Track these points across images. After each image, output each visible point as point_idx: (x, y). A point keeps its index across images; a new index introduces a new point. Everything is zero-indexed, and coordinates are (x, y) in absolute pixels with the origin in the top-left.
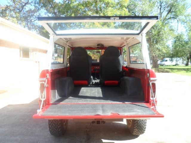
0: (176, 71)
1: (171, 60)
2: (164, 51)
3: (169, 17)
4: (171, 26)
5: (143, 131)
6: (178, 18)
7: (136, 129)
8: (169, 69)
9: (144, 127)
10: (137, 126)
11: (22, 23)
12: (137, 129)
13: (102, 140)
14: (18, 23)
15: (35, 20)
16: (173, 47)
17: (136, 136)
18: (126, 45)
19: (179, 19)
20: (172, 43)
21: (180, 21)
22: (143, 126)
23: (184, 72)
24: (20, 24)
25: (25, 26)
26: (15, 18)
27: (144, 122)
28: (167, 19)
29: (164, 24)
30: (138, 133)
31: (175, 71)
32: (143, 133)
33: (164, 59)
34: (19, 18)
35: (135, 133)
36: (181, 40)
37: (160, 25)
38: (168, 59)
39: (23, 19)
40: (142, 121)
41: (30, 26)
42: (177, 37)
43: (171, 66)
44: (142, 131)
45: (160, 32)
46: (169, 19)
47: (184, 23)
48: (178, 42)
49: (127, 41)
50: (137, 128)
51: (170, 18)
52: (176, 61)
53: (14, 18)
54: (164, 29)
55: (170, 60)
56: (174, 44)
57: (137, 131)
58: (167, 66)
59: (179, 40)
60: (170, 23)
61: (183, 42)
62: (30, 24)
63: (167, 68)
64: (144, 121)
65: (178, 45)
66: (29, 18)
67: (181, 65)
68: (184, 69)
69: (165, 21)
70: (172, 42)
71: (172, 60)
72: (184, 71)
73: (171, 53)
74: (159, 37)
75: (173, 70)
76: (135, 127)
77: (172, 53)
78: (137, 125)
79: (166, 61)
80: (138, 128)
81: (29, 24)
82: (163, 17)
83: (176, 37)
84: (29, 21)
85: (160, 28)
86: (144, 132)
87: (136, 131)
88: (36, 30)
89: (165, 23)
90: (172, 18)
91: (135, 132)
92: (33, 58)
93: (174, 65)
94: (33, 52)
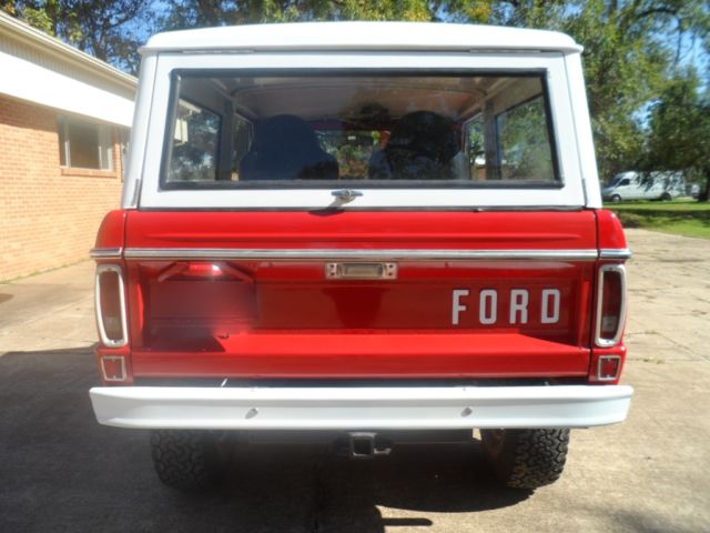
0: (666, 223)
1: (644, 182)
2: (623, 143)
3: (646, 8)
4: (653, 45)
5: (551, 472)
6: (682, 10)
7: (524, 468)
8: (639, 212)
9: (559, 459)
10: (527, 455)
11: (69, 31)
12: (529, 466)
13: (381, 508)
14: (53, 28)
15: (121, 21)
16: (654, 127)
17: (522, 494)
18: (483, 107)
19: (686, 16)
20: (649, 113)
21: (690, 23)
22: (552, 455)
23: (696, 225)
24: (62, 36)
25: (83, 41)
26: (42, 10)
27: (558, 438)
28: (639, 16)
29: (625, 37)
30: (529, 481)
31: (660, 220)
32: (552, 479)
33: (618, 176)
34: (59, 10)
35: (519, 482)
36: (685, 100)
37: (609, 39)
38: (630, 175)
39: (74, 14)
40: (551, 434)
41: (103, 43)
42: (673, 88)
43: (641, 203)
44: (546, 474)
45: (609, 67)
46: (645, 14)
47: (703, 32)
48: (678, 110)
49: (488, 90)
50: (526, 461)
51: (651, 11)
52: (667, 182)
53: (38, 9)
54: (625, 56)
55: (638, 179)
56: (657, 116)
57: (527, 475)
58: (628, 201)
59: (678, 101)
60: (651, 33)
61: (694, 111)
62: (103, 34)
63: (628, 211)
64: (557, 434)
65: (674, 120)
66: (97, 12)
67: (681, 199)
68: (695, 215)
69: (630, 22)
70: (649, 109)
71: (647, 181)
72: (695, 221)
73: (648, 150)
74: (604, 86)
75: (651, 218)
76: (519, 458)
77: (651, 153)
78: (528, 451)
79: (626, 182)
80: (531, 462)
81: (98, 37)
82: (624, 8)
83: (665, 92)
84: (98, 22)
85: (609, 50)
86: (556, 478)
87: (522, 475)
88: (126, 58)
89: (629, 32)
90: (660, 10)
91: (520, 476)
92: (115, 169)
93: (652, 200)
94: (113, 145)
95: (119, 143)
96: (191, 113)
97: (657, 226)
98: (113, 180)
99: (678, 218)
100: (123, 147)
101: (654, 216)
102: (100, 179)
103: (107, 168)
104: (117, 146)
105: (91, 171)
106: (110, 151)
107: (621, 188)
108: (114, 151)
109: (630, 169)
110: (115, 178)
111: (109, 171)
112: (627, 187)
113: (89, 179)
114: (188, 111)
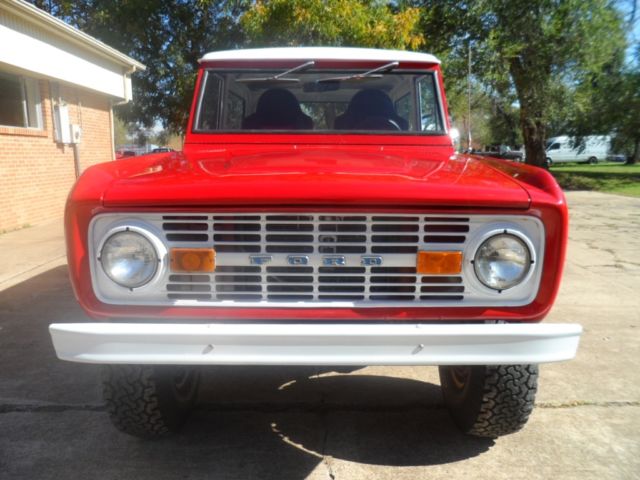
0: (617, 185)
1: (576, 145)
31: (610, 182)
33: (550, 140)
38: (562, 139)
43: (570, 166)
55: (571, 142)
61: (624, 78)
71: (579, 145)
75: (603, 181)
79: (557, 146)
92: (45, 127)
93: (580, 163)
94: (42, 100)
95: (50, 98)
96: (134, 69)
97: (611, 189)
98: (43, 139)
99: (628, 180)
100: (54, 103)
101: (605, 178)
102: (23, 138)
103: (36, 126)
104: (47, 102)
105: (11, 129)
106: (38, 107)
107: (553, 151)
108: (43, 107)
109: (560, 134)
110: (46, 137)
111: (39, 129)
112: (557, 151)
113: (9, 138)
114: (132, 66)
